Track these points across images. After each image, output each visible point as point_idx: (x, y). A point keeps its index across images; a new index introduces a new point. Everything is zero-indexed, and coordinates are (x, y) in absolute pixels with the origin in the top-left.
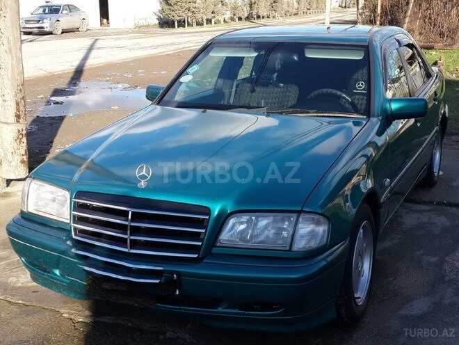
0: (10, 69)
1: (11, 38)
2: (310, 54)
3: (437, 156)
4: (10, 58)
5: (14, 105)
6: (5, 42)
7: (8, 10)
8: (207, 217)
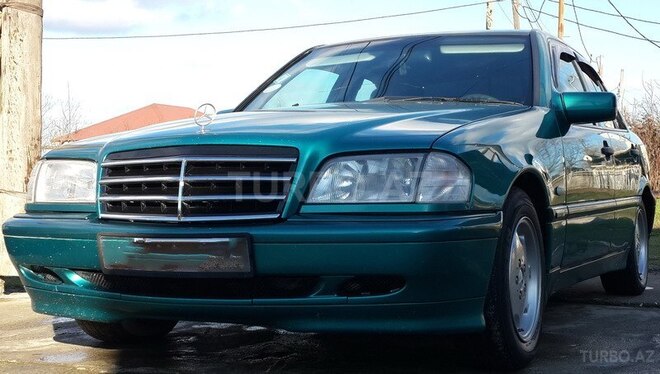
0: (23, 113)
1: (27, 70)
2: (446, 50)
3: (643, 251)
4: (24, 98)
5: (25, 167)
6: (19, 75)
7: (27, 31)
8: (295, 160)
